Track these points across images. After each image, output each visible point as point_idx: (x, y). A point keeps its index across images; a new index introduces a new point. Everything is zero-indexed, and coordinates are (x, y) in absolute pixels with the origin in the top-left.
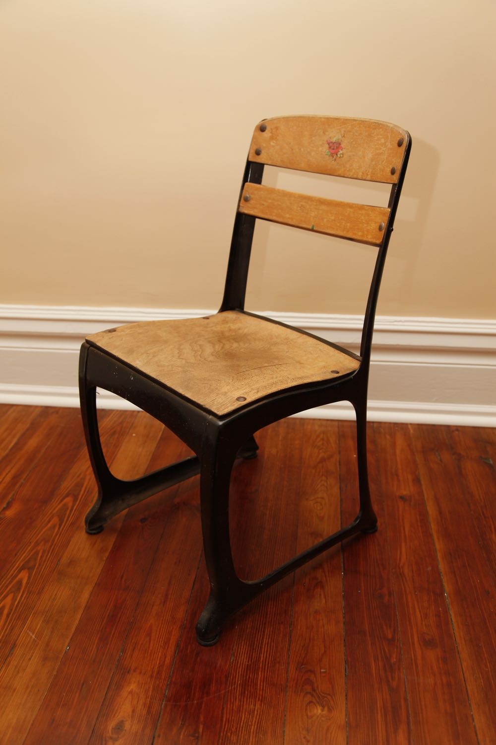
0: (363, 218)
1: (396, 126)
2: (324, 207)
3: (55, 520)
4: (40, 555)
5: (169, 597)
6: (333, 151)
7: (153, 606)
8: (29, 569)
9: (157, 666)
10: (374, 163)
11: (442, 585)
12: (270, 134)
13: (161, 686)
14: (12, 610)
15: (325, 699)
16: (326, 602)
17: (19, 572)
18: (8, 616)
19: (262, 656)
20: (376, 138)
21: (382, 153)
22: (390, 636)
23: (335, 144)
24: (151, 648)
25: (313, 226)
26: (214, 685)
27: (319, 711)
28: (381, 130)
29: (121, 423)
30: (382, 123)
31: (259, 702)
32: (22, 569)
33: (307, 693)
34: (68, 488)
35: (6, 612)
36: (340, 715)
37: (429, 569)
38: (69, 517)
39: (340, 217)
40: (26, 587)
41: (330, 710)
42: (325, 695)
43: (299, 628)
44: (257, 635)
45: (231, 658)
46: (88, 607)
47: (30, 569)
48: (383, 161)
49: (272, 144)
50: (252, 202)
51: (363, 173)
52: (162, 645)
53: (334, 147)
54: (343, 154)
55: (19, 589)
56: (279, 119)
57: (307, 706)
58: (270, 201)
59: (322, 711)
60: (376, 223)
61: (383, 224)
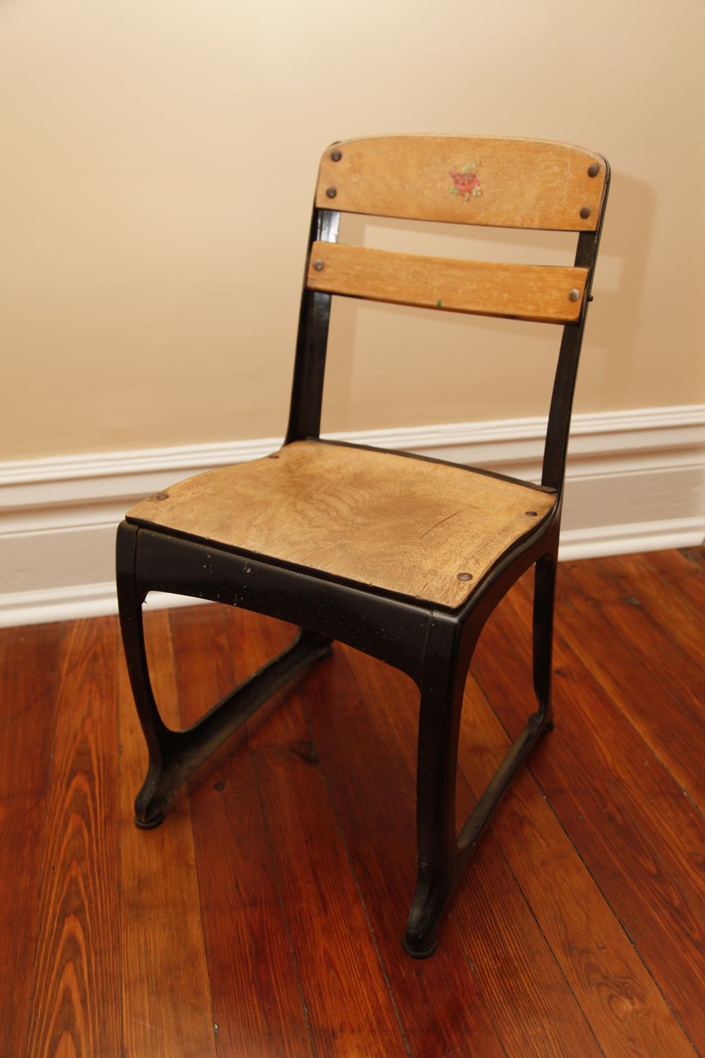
0: (532, 284)
1: (578, 147)
2: (454, 272)
3: (74, 820)
4: (82, 884)
5: (327, 897)
6: (463, 188)
7: (311, 919)
8: (75, 913)
9: (371, 1013)
10: (543, 202)
11: (675, 783)
12: (349, 165)
13: (394, 1041)
14: (84, 991)
15: (627, 985)
16: (547, 843)
17: (62, 921)
18: (83, 1002)
19: (509, 947)
20: (542, 166)
21: (558, 187)
22: (654, 871)
23: (466, 178)
24: (346, 986)
25: (440, 301)
26: (469, 1015)
27: (630, 1006)
28: (551, 153)
29: (98, 639)
30: (550, 142)
31: (545, 1019)
32: (65, 916)
33: (599, 985)
34: (67, 761)
35: (76, 997)
36: (658, 1003)
37: (647, 763)
38: (95, 809)
39: (488, 285)
40: (87, 944)
41: (642, 1000)
42: (624, 980)
43: (534, 892)
44: (485, 920)
45: (470, 966)
46: (211, 951)
47: (78, 912)
48: (562, 199)
49: (354, 179)
50: (327, 270)
51: (523, 218)
52: (359, 976)
53: (464, 180)
54: (481, 191)
55: (77, 952)
56: (362, 142)
57: (610, 1005)
58: (358, 268)
59: (633, 1004)
60: (560, 290)
61: (576, 292)
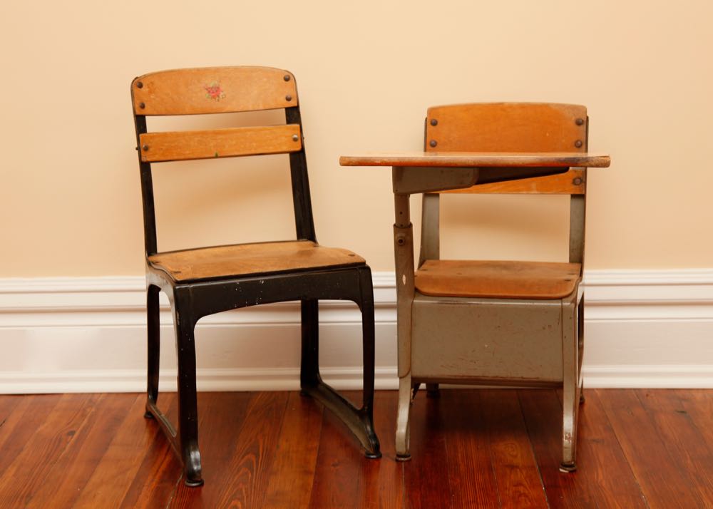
6: (213, 94)
10: (262, 96)
20: (257, 79)
21: (268, 88)
23: (214, 89)
25: (216, 154)
39: (242, 140)
48: (273, 93)
50: (151, 149)
53: (213, 91)
54: (225, 95)
60: (286, 137)
61: (295, 136)
